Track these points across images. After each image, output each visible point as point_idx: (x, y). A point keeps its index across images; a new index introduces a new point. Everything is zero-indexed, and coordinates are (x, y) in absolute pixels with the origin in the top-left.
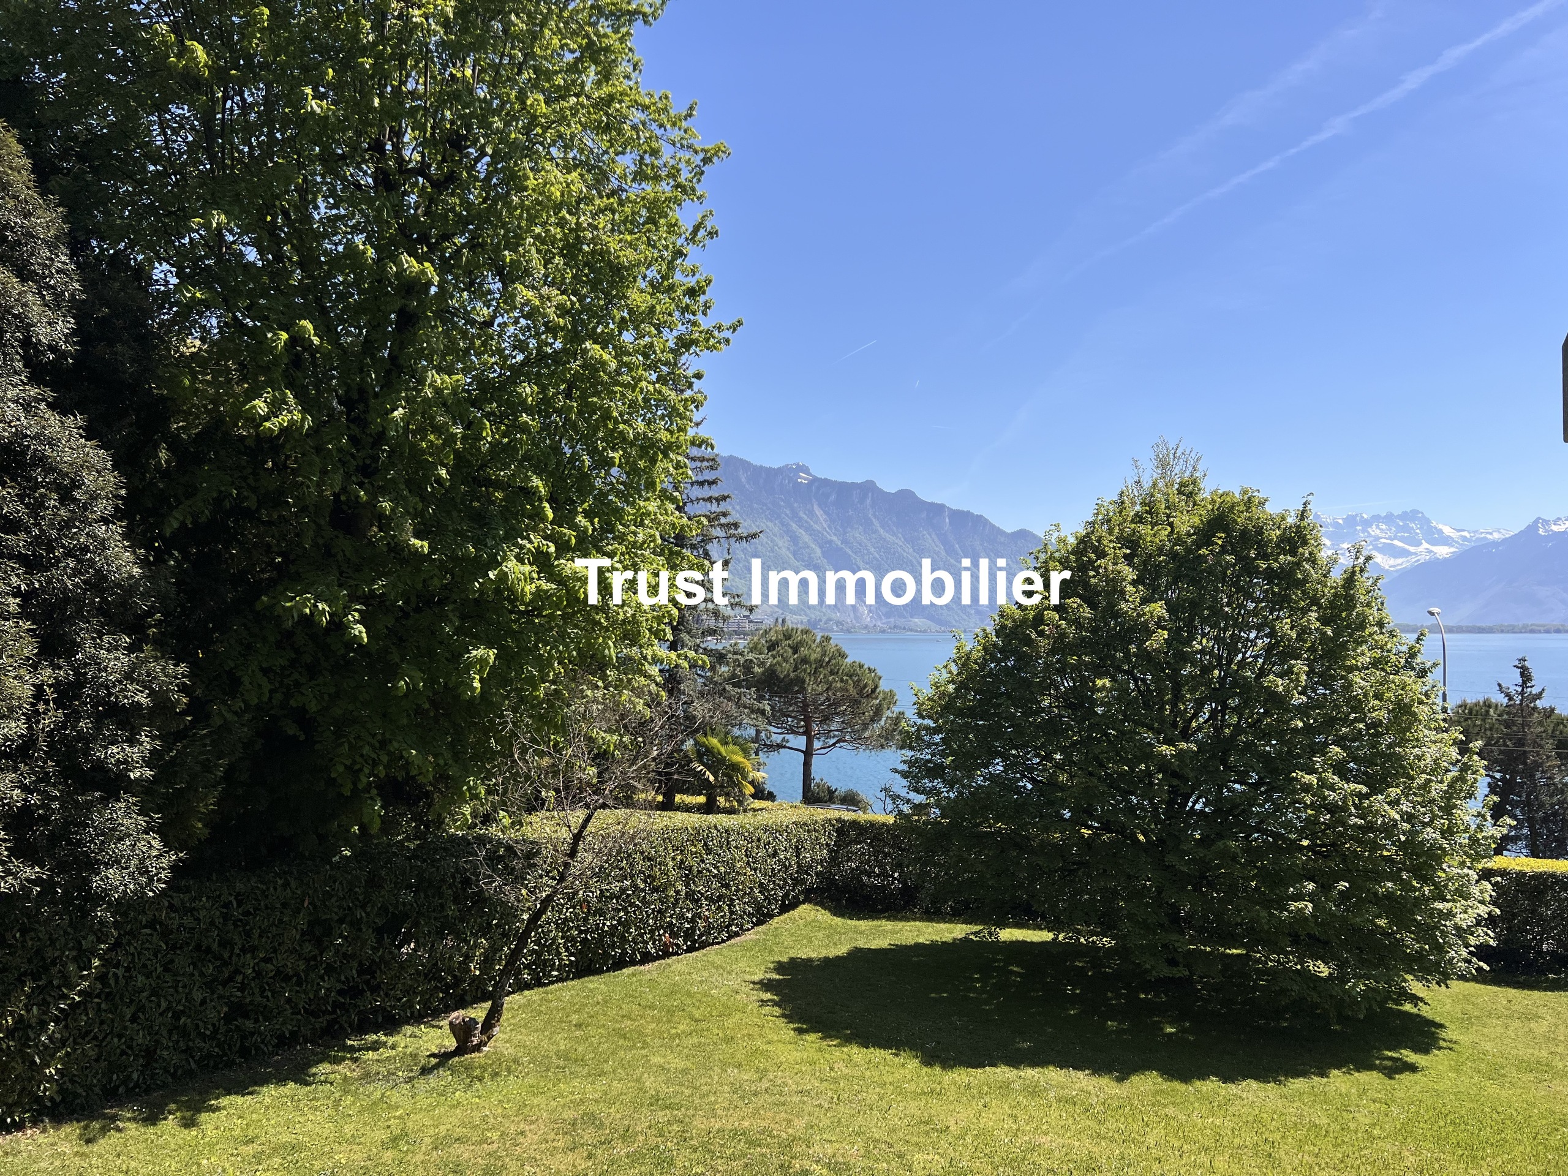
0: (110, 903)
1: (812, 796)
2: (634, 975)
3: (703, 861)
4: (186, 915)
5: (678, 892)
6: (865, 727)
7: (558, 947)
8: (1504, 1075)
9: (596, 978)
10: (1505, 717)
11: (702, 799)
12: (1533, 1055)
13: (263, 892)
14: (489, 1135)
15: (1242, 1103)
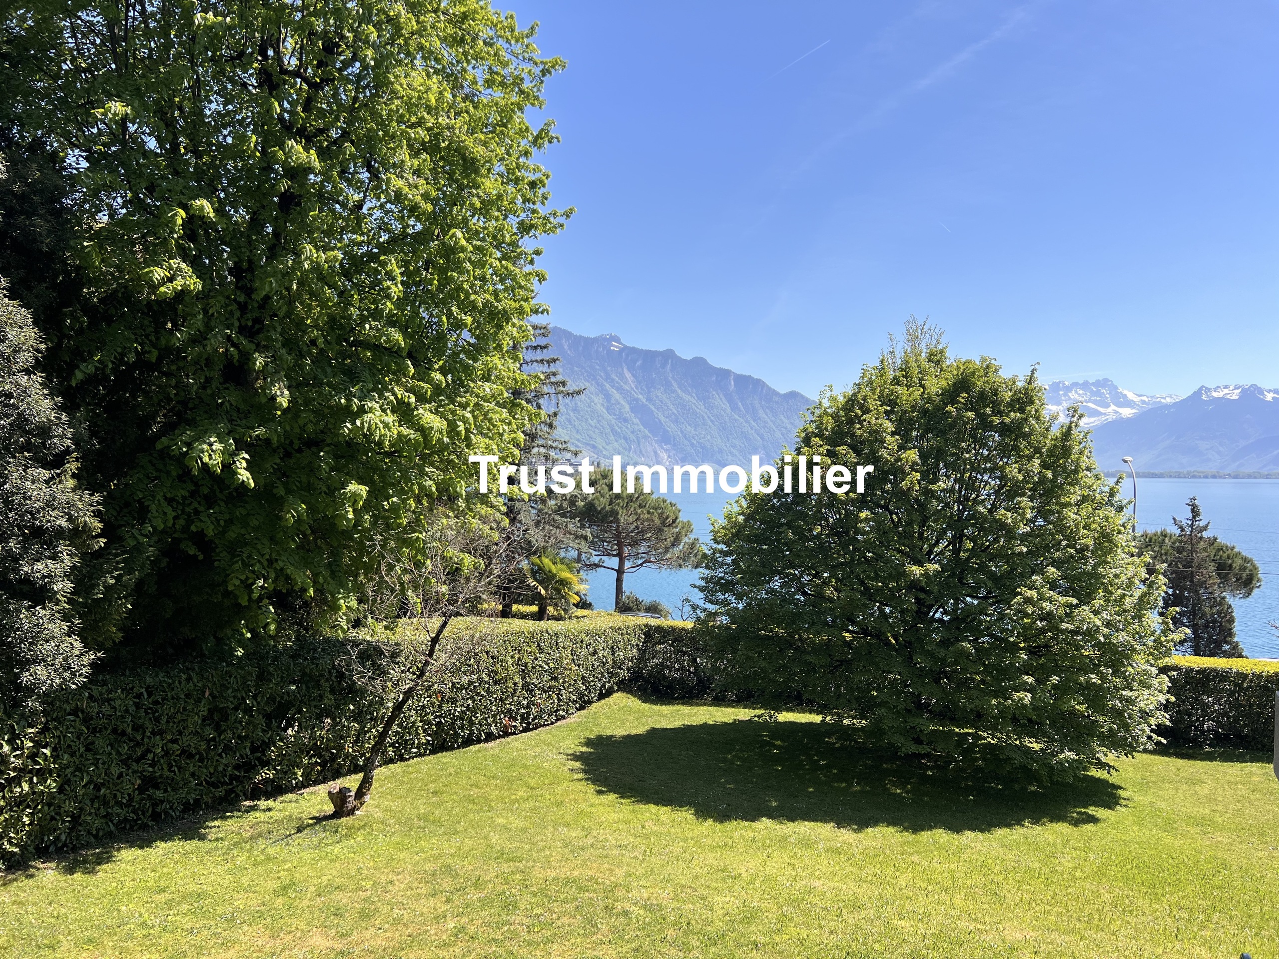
0: (38, 695)
1: (623, 607)
2: (479, 751)
3: (536, 659)
4: (103, 704)
5: (515, 684)
6: (667, 550)
7: (417, 729)
8: (1177, 829)
9: (448, 753)
10: (1178, 544)
11: (534, 608)
12: (1198, 812)
13: (169, 685)
14: (364, 884)
15: (972, 851)
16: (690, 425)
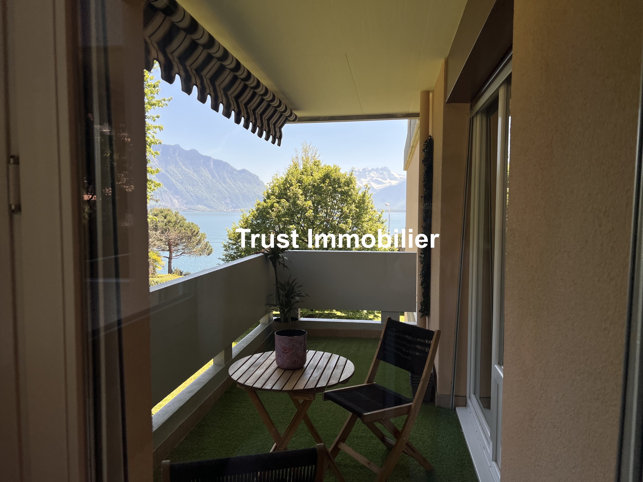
6: (194, 247)
16: (190, 185)
